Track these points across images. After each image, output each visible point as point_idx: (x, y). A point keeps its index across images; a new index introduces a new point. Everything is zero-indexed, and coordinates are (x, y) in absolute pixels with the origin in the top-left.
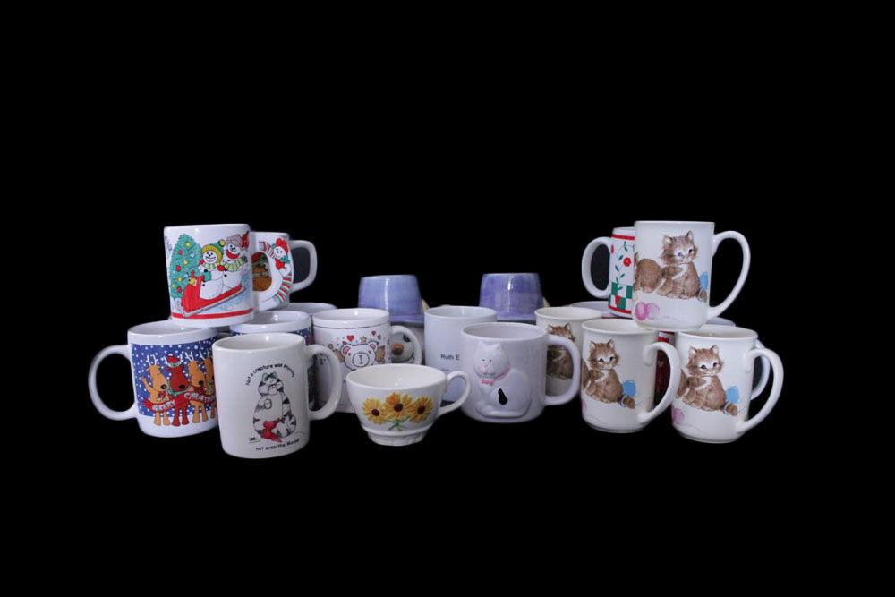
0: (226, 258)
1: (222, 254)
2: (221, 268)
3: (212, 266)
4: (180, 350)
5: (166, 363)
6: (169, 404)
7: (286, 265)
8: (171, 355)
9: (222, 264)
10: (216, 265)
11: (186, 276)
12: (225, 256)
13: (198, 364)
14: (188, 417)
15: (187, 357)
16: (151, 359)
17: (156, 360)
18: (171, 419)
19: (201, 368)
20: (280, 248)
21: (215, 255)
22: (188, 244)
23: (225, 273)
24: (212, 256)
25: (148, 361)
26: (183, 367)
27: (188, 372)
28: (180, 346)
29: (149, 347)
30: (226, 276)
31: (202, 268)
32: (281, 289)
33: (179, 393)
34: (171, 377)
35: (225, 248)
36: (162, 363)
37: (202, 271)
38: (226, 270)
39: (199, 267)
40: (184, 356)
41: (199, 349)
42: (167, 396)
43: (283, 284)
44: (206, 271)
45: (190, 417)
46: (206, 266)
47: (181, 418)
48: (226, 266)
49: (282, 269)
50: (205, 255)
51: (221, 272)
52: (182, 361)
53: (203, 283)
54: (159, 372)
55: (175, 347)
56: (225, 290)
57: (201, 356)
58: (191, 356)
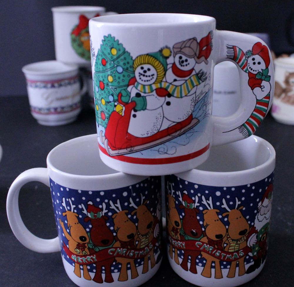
0: (170, 76)
1: (165, 70)
2: (162, 92)
3: (147, 89)
4: (103, 199)
5: (85, 212)
6: (89, 258)
7: (264, 83)
8: (90, 203)
9: (164, 85)
10: (154, 87)
11: (111, 98)
12: (170, 73)
13: (127, 214)
14: (113, 274)
15: (113, 207)
16: (68, 204)
17: (73, 207)
18: (92, 275)
19: (131, 219)
20: (258, 58)
21: (153, 71)
22: (114, 52)
23: (168, 99)
24: (148, 73)
25: (64, 204)
26: (106, 218)
27: (113, 224)
28: (102, 194)
29: (65, 188)
30: (168, 104)
31: (133, 91)
32: (252, 116)
33: (101, 248)
34: (91, 229)
35: (170, 61)
36: (80, 211)
37: (133, 95)
38: (170, 95)
39: (129, 89)
40: (108, 205)
41: (129, 195)
42: (86, 250)
43: (256, 110)
44: (138, 95)
45: (115, 275)
46: (140, 87)
47: (103, 276)
48: (170, 90)
49: (257, 90)
50: (138, 70)
51: (162, 99)
52: (105, 211)
53: (133, 113)
54: (77, 221)
55: (96, 194)
56: (166, 125)
57: (132, 204)
58: (119, 205)
